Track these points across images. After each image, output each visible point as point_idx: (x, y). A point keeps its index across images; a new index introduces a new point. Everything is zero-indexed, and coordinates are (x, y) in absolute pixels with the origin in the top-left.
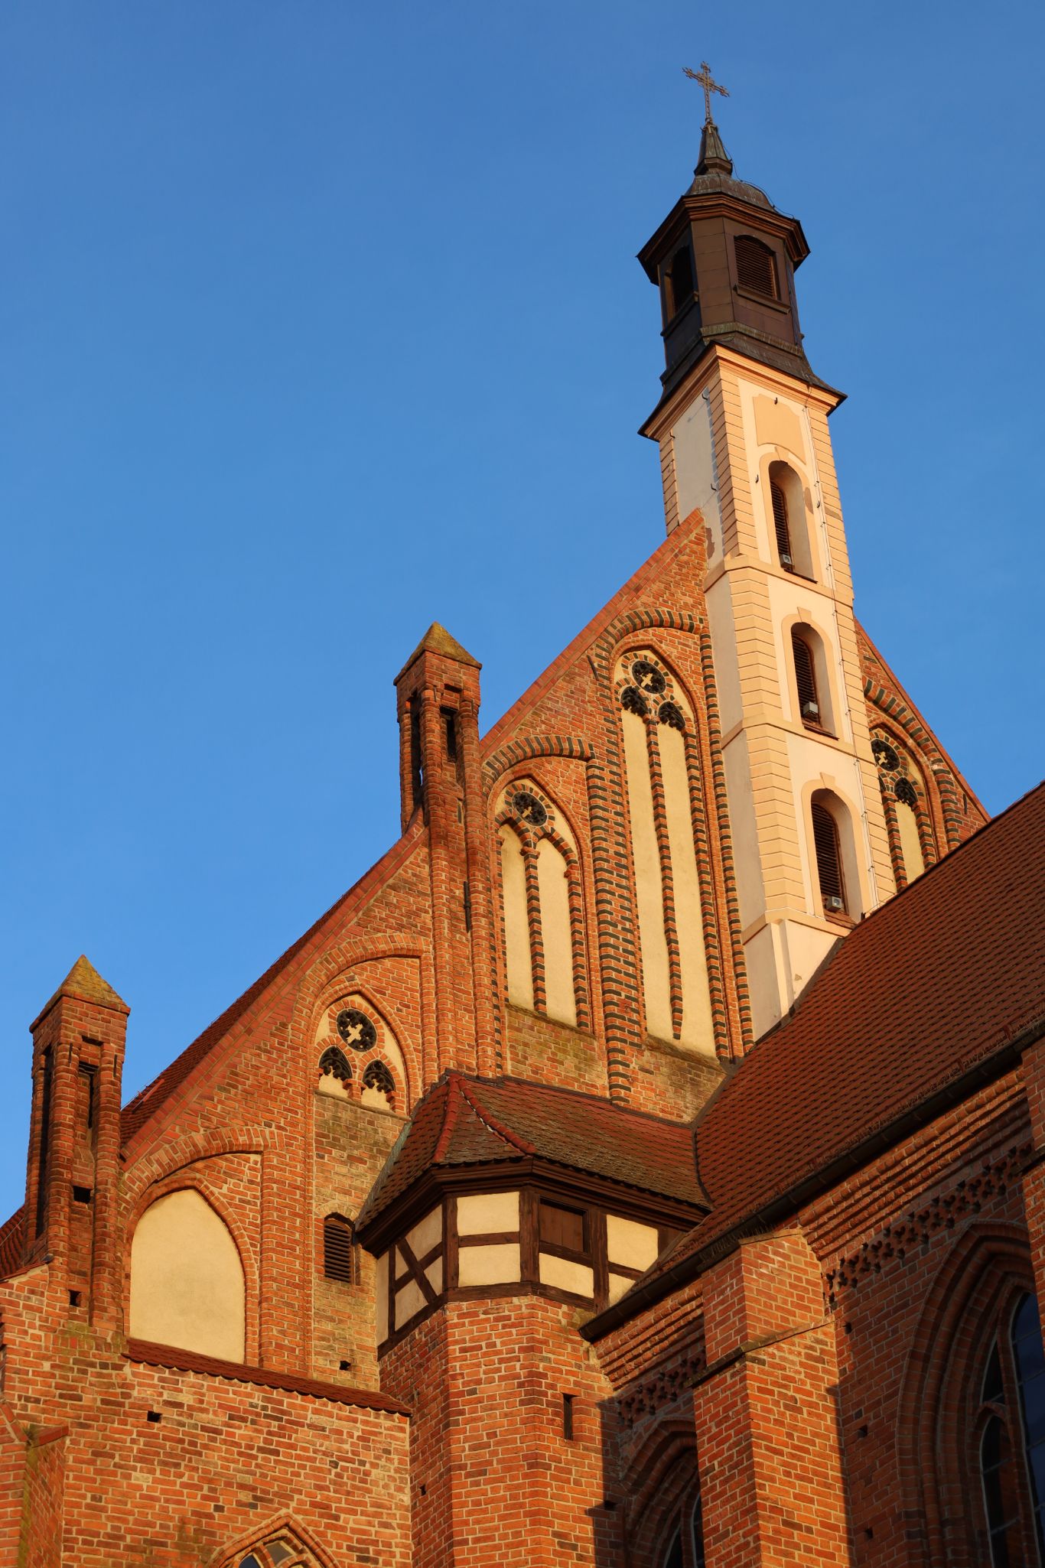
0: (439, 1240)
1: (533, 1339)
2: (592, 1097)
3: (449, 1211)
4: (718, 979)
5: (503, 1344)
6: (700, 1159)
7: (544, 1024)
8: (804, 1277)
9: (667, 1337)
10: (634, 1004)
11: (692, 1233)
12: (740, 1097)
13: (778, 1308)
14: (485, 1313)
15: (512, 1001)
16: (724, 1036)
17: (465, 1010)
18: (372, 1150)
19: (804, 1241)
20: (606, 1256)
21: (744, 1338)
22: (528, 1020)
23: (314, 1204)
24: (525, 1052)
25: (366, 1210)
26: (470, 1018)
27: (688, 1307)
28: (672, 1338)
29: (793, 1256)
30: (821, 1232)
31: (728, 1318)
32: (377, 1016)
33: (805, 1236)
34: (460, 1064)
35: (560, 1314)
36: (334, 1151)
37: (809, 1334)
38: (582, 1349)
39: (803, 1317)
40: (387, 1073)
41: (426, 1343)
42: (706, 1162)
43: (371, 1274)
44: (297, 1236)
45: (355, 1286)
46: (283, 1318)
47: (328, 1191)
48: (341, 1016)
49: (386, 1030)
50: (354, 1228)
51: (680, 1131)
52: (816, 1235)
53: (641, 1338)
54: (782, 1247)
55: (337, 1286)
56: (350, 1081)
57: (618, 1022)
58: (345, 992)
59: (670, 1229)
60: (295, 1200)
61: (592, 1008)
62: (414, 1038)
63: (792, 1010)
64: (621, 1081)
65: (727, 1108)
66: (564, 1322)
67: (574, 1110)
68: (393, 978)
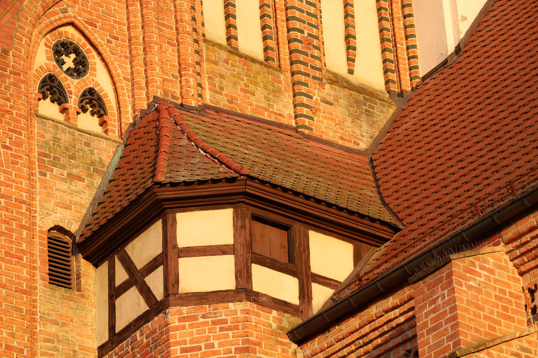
0: (159, 250)
1: (248, 341)
2: (280, 125)
3: (169, 226)
4: (387, 20)
5: (220, 345)
6: (380, 182)
7: (237, 58)
8: (507, 290)
9: (371, 341)
10: (315, 41)
11: (383, 248)
12: (414, 128)
13: (486, 317)
14: (203, 317)
15: (208, 37)
16: (393, 72)
17: (169, 43)
18: (89, 169)
19: (507, 257)
20: (309, 267)
21: (457, 344)
22: (224, 55)
23: (38, 218)
24: (221, 83)
25: (85, 223)
26: (173, 51)
27: (391, 315)
28: (375, 343)
29: (497, 270)
30: (523, 250)
31: (440, 325)
32: (89, 46)
33: (507, 253)
34: (166, 92)
35: (271, 318)
36: (55, 169)
37: (515, 342)
38: (291, 351)
39: (508, 326)
40: (99, 99)
41: (148, 345)
42: (386, 186)
43: (91, 281)
44: (24, 246)
45: (77, 293)
46: (12, 321)
47: (51, 206)
48: (56, 45)
49: (97, 59)
50: (74, 240)
51: (357, 156)
52: (518, 252)
53: (346, 341)
54: (487, 262)
55: (60, 291)
56: (66, 105)
57: (302, 58)
58: (60, 23)
59: (363, 244)
60: (22, 214)
61: (278, 44)
62: (124, 68)
63: (458, 49)
64: (305, 111)
65: (401, 137)
66: (274, 326)
67: (267, 137)
68: (103, 12)
